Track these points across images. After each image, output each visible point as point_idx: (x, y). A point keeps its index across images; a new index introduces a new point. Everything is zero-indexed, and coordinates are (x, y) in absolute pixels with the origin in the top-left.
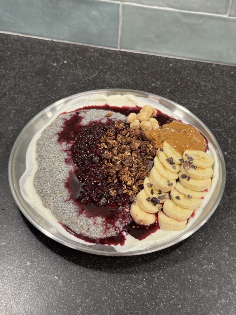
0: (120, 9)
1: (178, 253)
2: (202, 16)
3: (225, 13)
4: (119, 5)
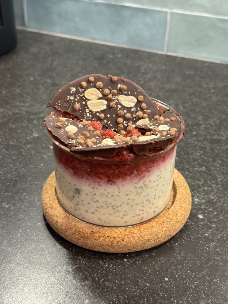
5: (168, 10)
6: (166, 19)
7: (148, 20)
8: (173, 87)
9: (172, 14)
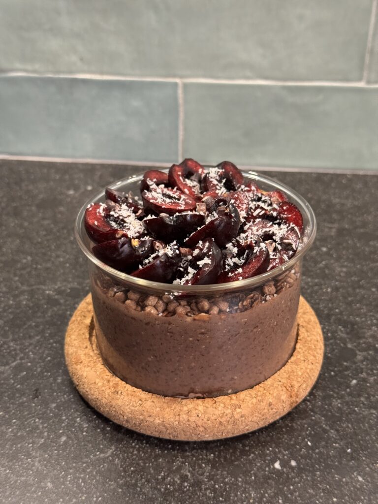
1: (358, 481)
2: (319, 90)
4: (176, 84)
5: (178, 80)
6: (176, 99)
7: (136, 103)
9: (185, 86)
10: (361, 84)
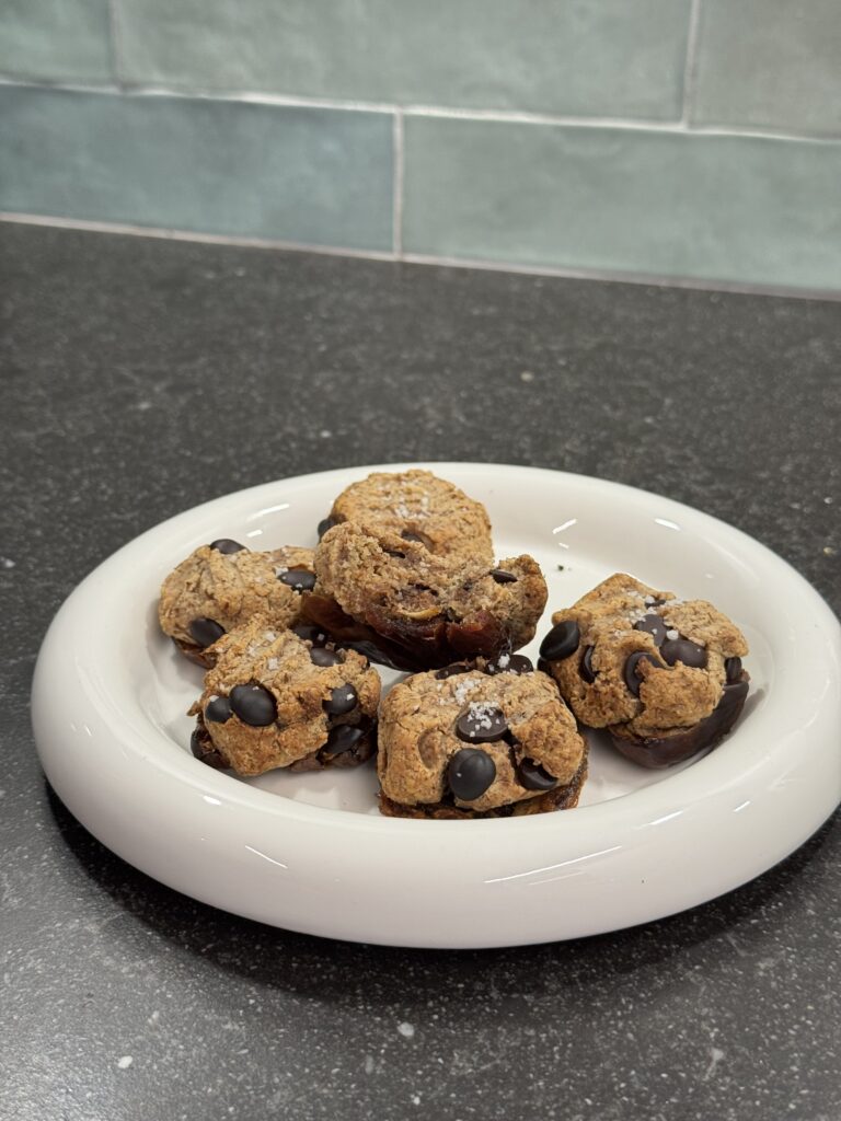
0: (398, 131)
2: (614, 134)
3: (677, 119)
4: (390, 118)
5: (393, 110)
6: (390, 140)
8: (431, 356)
9: (408, 121)
10: (680, 128)
